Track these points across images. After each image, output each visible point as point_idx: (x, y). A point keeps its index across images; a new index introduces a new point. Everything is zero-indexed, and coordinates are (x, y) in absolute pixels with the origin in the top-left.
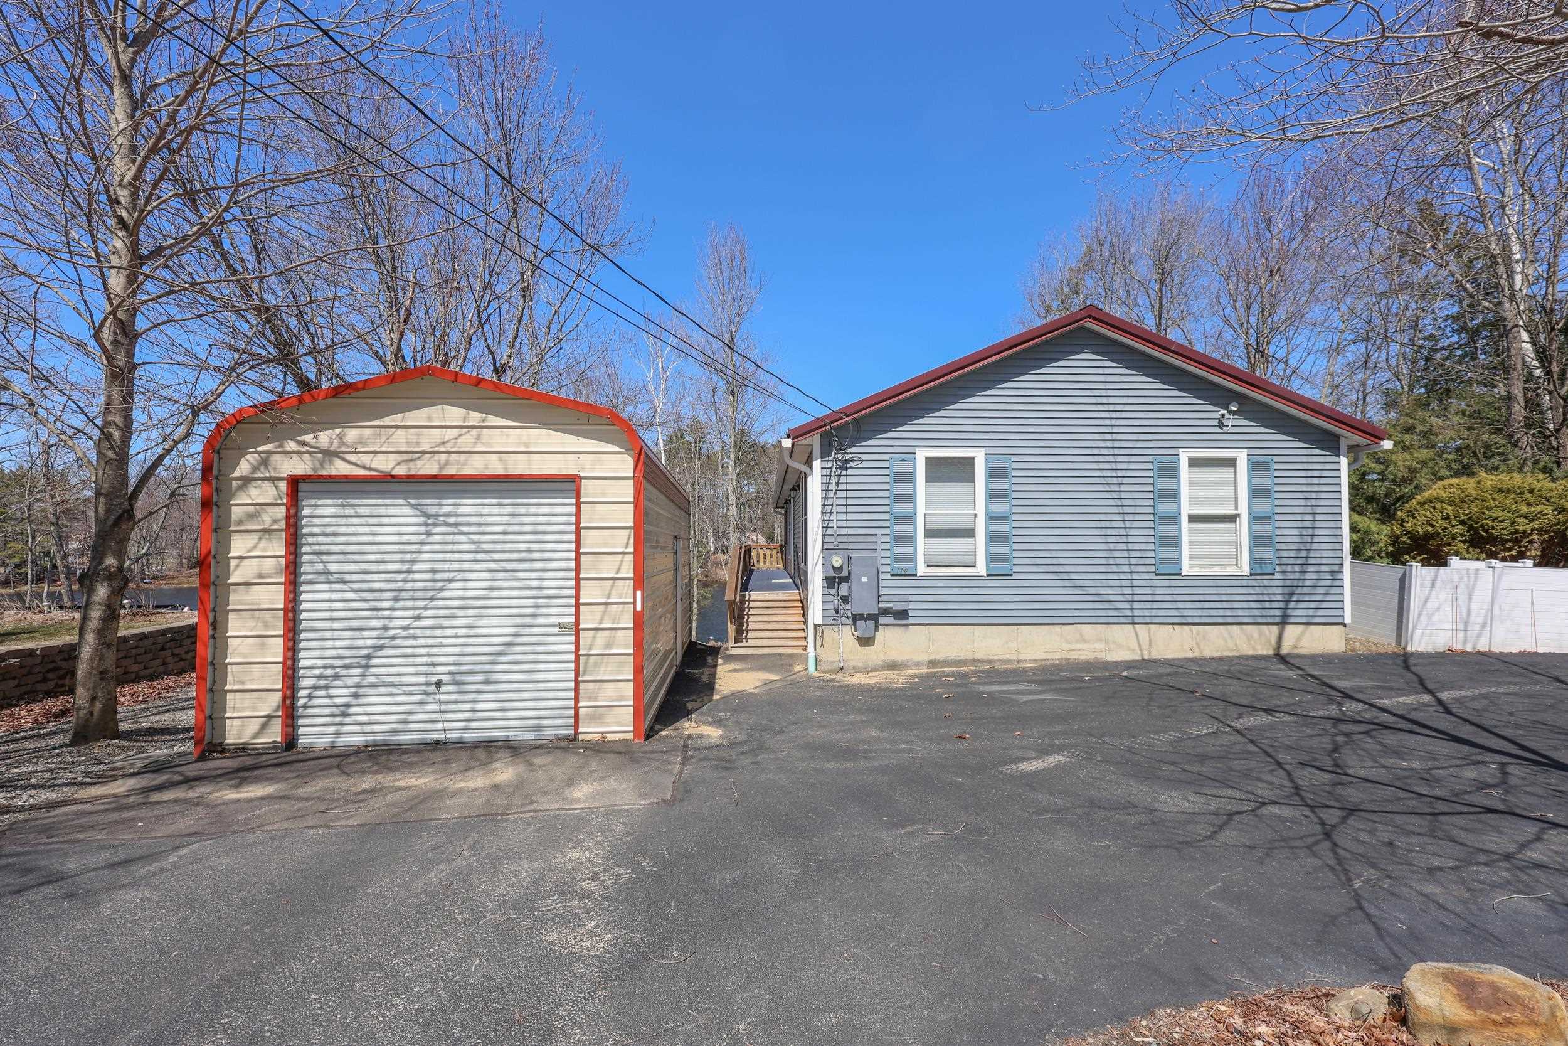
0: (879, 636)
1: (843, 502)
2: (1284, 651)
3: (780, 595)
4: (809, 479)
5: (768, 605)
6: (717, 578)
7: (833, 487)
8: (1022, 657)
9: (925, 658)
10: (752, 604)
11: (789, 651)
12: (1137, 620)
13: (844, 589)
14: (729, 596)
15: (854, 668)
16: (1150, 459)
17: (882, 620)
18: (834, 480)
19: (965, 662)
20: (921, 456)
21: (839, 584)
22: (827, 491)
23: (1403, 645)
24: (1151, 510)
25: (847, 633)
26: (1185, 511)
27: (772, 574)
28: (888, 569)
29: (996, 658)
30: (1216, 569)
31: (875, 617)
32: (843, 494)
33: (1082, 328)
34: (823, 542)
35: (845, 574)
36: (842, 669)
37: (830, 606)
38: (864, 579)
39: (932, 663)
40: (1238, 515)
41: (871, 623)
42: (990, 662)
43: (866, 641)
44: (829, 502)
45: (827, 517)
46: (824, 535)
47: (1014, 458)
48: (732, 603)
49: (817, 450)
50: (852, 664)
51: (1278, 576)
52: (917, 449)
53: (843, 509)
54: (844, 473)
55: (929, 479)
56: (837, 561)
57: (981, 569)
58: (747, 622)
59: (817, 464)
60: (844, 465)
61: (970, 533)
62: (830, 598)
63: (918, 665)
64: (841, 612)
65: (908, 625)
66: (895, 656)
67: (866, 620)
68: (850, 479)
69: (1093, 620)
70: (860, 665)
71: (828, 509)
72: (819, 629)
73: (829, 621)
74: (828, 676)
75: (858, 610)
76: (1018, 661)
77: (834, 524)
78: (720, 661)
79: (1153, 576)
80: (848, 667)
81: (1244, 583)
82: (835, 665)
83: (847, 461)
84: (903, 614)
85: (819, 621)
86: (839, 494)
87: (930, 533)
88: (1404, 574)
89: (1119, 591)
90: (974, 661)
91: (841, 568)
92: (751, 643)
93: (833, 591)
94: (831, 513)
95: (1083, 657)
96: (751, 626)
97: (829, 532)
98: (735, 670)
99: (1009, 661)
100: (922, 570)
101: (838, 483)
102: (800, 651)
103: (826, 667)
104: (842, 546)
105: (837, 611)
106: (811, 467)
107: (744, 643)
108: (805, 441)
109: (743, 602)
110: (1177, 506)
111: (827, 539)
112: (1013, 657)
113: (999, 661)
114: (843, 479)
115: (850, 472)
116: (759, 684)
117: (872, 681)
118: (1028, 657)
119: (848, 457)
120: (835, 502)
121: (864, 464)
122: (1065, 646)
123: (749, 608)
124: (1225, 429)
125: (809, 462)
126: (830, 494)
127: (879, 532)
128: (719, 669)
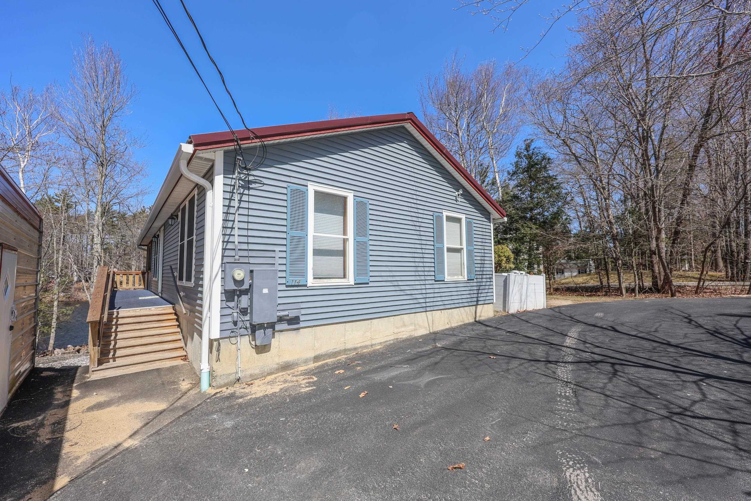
0: (274, 342)
1: (245, 219)
2: (477, 319)
3: (154, 310)
4: (209, 194)
5: (139, 321)
6: (79, 298)
7: (235, 204)
8: (374, 342)
9: (312, 355)
10: (121, 321)
11: (168, 364)
12: (428, 309)
13: (244, 301)
14: (93, 316)
15: (251, 375)
16: (431, 213)
17: (278, 327)
18: (236, 197)
19: (338, 353)
20: (312, 188)
21: (239, 296)
22: (229, 206)
23: (507, 311)
24: (432, 243)
25: (245, 343)
26: (446, 245)
27: (135, 294)
28: (283, 281)
29: (359, 345)
30: (456, 277)
31: (272, 326)
32: (245, 212)
33: (403, 127)
34: (223, 256)
35: (246, 286)
36: (238, 380)
37: (229, 319)
38: (265, 291)
39: (316, 358)
40: (462, 249)
41: (269, 331)
42: (355, 349)
43: (261, 349)
44: (231, 217)
45: (228, 231)
46: (224, 249)
47: (371, 202)
48: (97, 324)
49: (219, 165)
50: (249, 372)
51: (475, 281)
52: (309, 183)
53: (245, 226)
54: (246, 192)
55: (317, 210)
56: (239, 274)
57: (351, 280)
58: (115, 340)
59: (219, 180)
60: (247, 185)
61: (343, 253)
62: (229, 311)
63: (306, 361)
64: (240, 324)
65: (298, 329)
66: (288, 358)
67: (265, 329)
68: (252, 199)
69: (408, 311)
70: (257, 371)
71: (230, 224)
72: (215, 344)
73: (227, 334)
74: (227, 391)
75: (257, 320)
76: (372, 346)
77: (236, 239)
78: (75, 393)
79: (433, 282)
80: (245, 377)
81: (465, 285)
82: (232, 378)
83: (249, 182)
84: (294, 321)
85: (216, 334)
86: (241, 211)
87: (317, 252)
88: (506, 279)
89: (420, 292)
90: (345, 350)
91: (242, 282)
92: (119, 362)
93: (231, 304)
94: (232, 228)
95: (404, 337)
96: (120, 344)
97: (230, 246)
98: (99, 406)
99: (366, 347)
100: (311, 282)
101: (240, 201)
102: (179, 362)
103: (220, 381)
104: (242, 260)
105: (235, 323)
106: (212, 182)
107: (111, 364)
108: (206, 154)
109: (110, 319)
110: (442, 242)
111: (227, 253)
112: (368, 343)
113: (361, 347)
114: (245, 198)
115: (252, 192)
116: (138, 424)
117: (276, 389)
118: (378, 341)
119: (251, 178)
120: (237, 218)
121: (265, 188)
122: (396, 331)
123: (117, 325)
124: (458, 203)
125: (209, 175)
126: (232, 210)
127: (277, 248)
128: (73, 407)
